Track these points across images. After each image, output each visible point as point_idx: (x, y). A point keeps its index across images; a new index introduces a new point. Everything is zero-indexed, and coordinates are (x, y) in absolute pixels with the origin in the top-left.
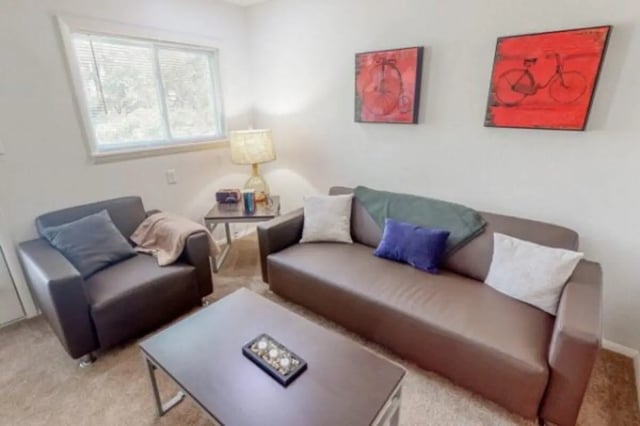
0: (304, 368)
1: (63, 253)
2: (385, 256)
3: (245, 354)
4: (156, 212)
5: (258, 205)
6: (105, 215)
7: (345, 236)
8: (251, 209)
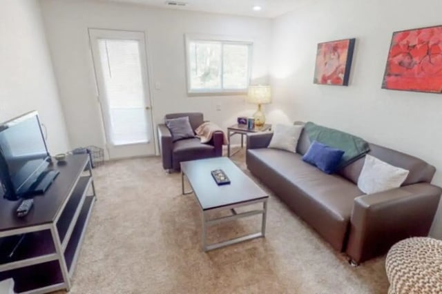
0: (228, 183)
1: (170, 130)
2: (305, 161)
3: (212, 174)
4: (207, 122)
5: (256, 127)
6: (187, 119)
7: (293, 149)
8: (251, 127)
